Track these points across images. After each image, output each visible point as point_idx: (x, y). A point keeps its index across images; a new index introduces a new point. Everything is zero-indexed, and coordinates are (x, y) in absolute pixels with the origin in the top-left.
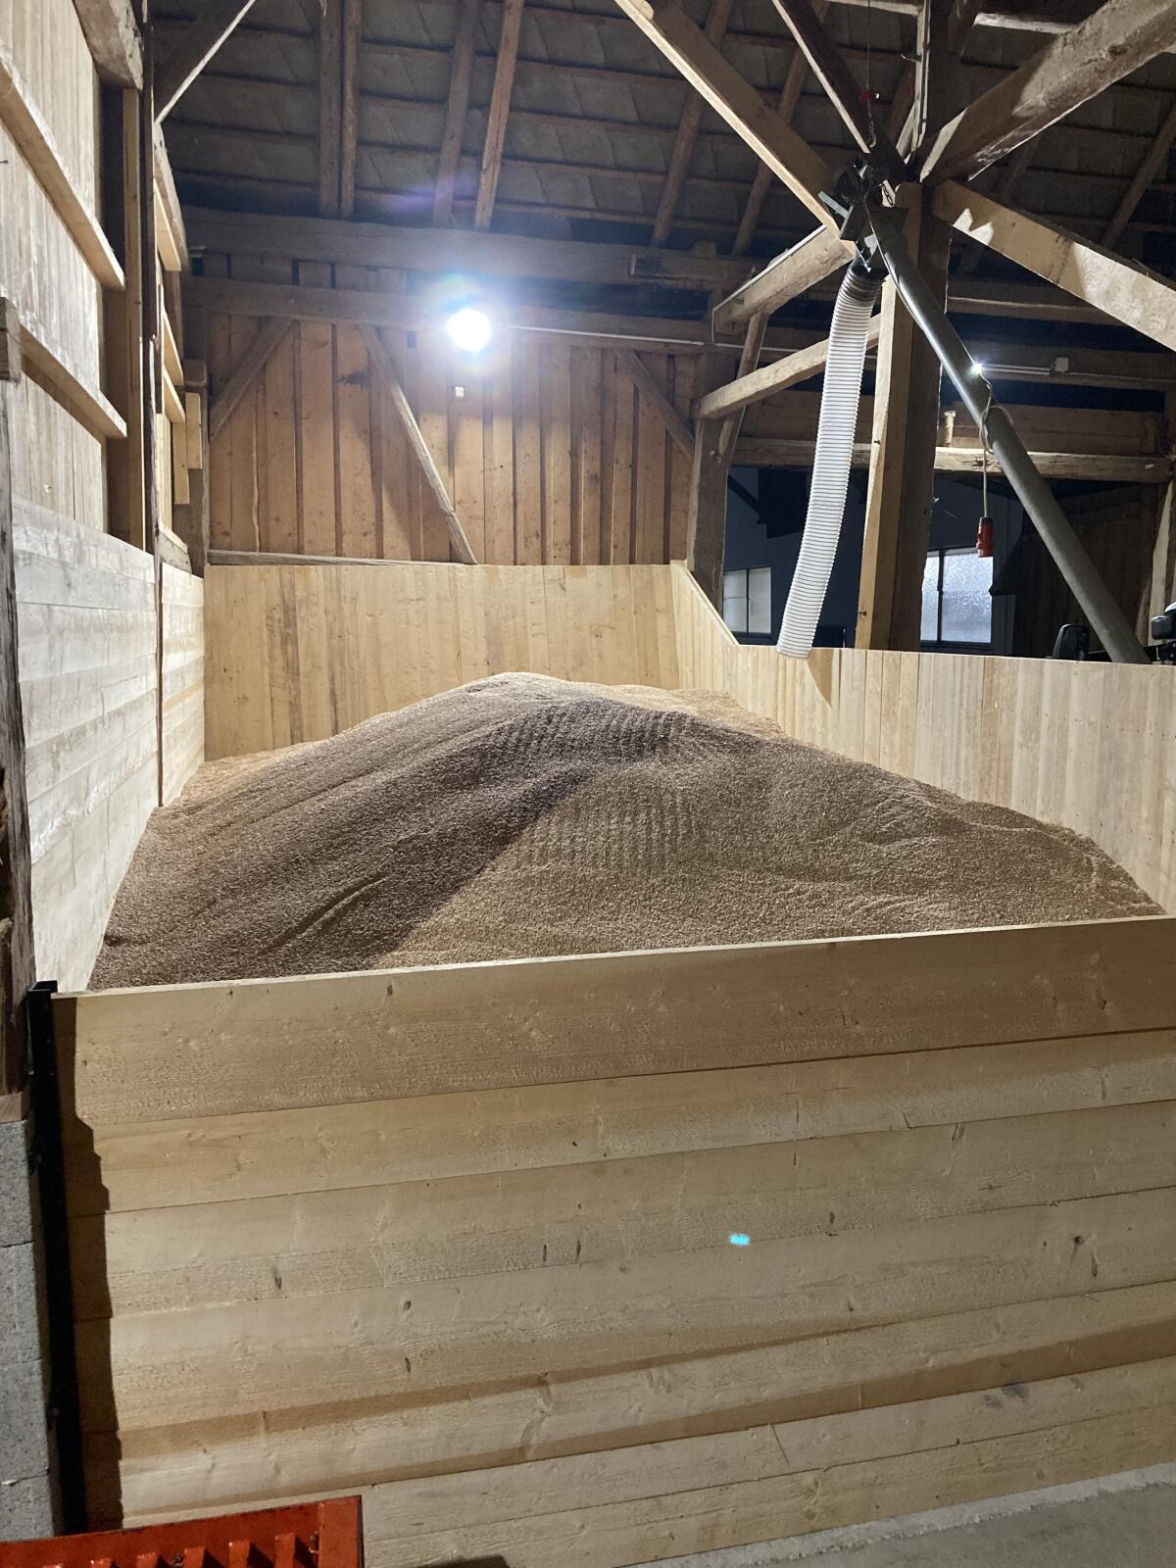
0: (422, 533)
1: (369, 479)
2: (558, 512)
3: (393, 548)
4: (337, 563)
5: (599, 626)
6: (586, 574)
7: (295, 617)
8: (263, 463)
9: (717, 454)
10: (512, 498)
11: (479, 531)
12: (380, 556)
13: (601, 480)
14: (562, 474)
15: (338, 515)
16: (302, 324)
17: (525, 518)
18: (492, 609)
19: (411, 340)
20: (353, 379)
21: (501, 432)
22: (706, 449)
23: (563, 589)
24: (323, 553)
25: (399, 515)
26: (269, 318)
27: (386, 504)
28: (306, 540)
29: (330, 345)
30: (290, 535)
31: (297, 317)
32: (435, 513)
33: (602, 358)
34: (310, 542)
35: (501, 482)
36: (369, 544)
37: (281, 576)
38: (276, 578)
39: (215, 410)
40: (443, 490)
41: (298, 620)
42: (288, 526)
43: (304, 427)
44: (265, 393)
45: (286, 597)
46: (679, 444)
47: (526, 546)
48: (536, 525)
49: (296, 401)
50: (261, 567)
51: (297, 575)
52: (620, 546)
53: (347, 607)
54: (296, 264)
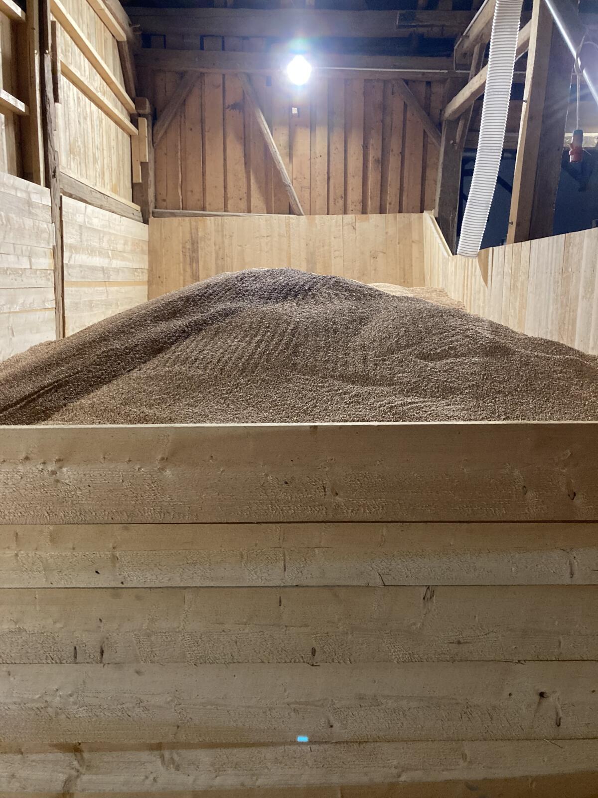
0: (273, 197)
1: (244, 166)
2: (355, 182)
3: (256, 207)
4: (223, 216)
5: (375, 251)
6: (369, 220)
7: (198, 247)
8: (184, 159)
9: (455, 142)
10: (327, 175)
11: (307, 195)
12: (249, 211)
13: (382, 162)
14: (357, 159)
15: (225, 188)
16: (206, 75)
17: (334, 187)
18: (311, 242)
19: (269, 81)
20: (234, 106)
21: (321, 135)
22: (448, 140)
23: (354, 229)
24: (217, 210)
25: (260, 187)
26: (186, 72)
27: (252, 181)
28: (207, 203)
29: (222, 87)
30: (199, 200)
31: (202, 70)
32: (281, 186)
33: (384, 86)
34: (210, 204)
35: (321, 165)
36: (243, 205)
37: (190, 224)
38: (188, 225)
39: (156, 128)
40: (285, 171)
41: (199, 249)
42: (198, 195)
43: (207, 138)
44: (185, 118)
45: (193, 235)
46: (432, 139)
47: (335, 204)
48: (341, 192)
49: (202, 121)
50: (180, 218)
51: (199, 223)
52: (393, 203)
53: (227, 241)
54: (202, 37)
